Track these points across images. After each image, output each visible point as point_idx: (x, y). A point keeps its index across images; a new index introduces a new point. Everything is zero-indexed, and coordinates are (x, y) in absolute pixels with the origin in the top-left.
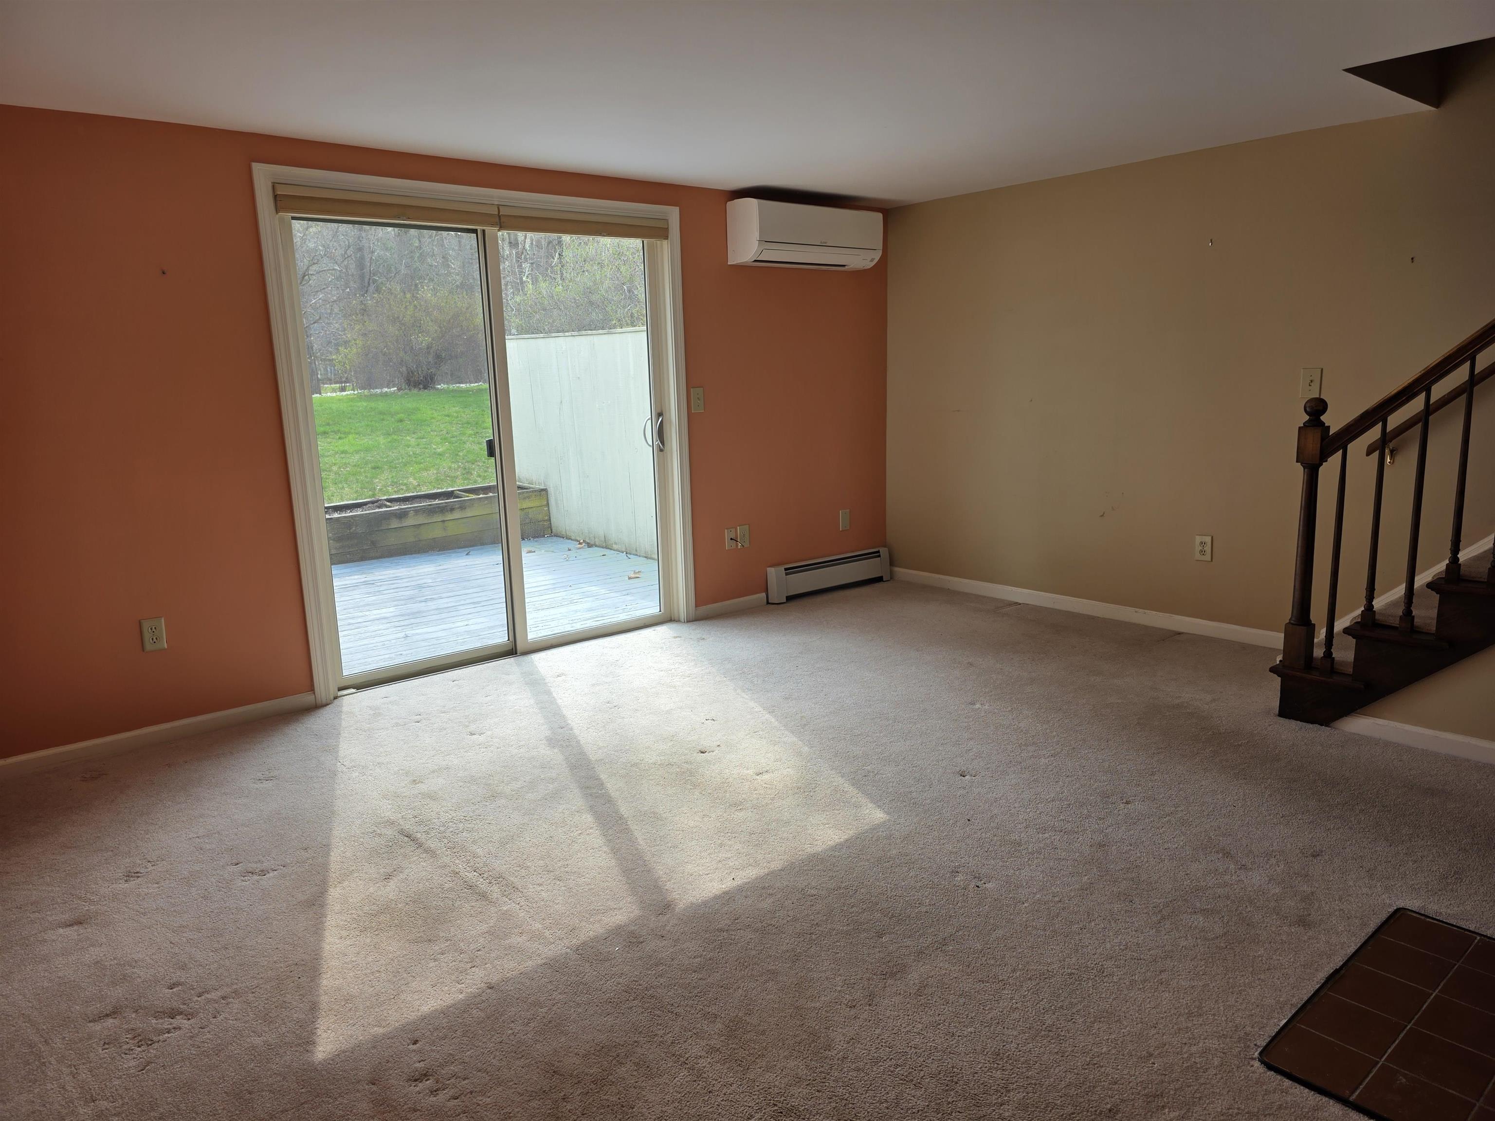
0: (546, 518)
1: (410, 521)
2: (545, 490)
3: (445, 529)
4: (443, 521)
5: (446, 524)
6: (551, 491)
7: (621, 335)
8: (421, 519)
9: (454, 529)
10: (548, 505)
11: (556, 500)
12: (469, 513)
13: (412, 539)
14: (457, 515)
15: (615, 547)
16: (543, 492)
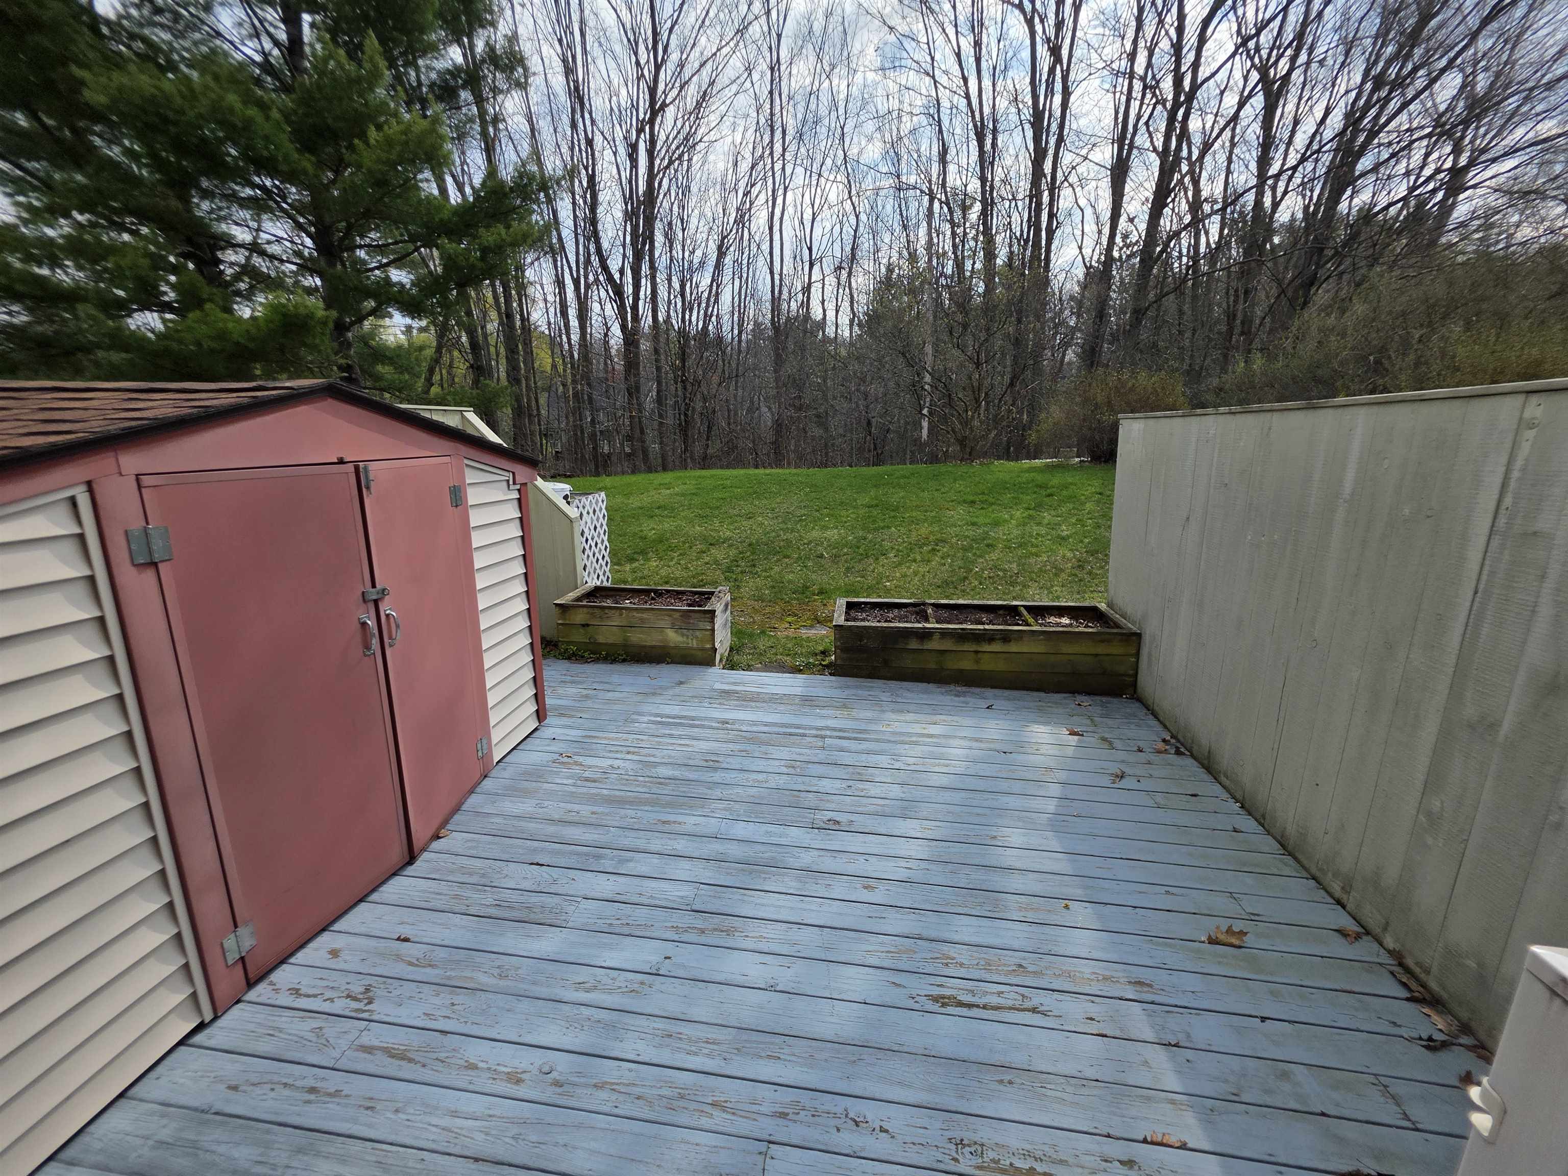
0: (1131, 672)
1: (935, 644)
2: (1139, 636)
3: (977, 662)
4: (977, 652)
5: (980, 655)
6: (1146, 639)
7: (1340, 410)
8: (948, 645)
9: (988, 665)
10: (1137, 655)
11: (1150, 655)
12: (1013, 647)
13: (933, 666)
14: (996, 647)
15: (1223, 779)
16: (1134, 639)
